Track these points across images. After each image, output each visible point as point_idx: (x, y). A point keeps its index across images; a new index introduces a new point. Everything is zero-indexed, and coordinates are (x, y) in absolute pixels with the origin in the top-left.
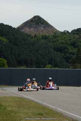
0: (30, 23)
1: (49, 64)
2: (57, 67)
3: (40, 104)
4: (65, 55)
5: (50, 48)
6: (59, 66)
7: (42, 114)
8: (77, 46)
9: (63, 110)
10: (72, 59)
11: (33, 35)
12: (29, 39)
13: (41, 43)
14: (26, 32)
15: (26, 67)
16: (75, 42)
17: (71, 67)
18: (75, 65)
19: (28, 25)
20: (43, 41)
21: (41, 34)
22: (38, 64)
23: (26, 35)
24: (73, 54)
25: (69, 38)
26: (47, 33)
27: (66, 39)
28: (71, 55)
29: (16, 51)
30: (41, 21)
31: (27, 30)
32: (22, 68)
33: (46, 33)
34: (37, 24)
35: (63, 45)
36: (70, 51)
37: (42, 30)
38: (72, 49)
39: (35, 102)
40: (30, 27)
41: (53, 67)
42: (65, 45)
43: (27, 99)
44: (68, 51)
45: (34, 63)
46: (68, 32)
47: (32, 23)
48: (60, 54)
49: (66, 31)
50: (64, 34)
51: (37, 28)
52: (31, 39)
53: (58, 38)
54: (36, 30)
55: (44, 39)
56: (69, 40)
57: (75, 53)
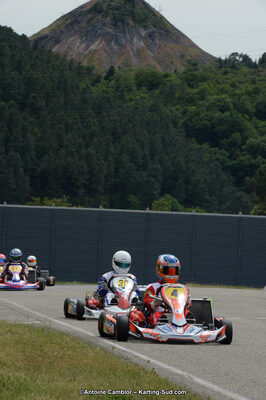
0: (90, 16)
1: (162, 194)
2: (195, 207)
4: (232, 157)
5: (171, 125)
6: (207, 201)
9: (213, 382)
10: (261, 173)
11: (102, 70)
12: (83, 85)
14: (72, 55)
15: (69, 201)
17: (256, 207)
19: (83, 24)
20: (142, 95)
21: (136, 65)
22: (119, 193)
23: (70, 67)
25: (250, 88)
26: (159, 63)
27: (237, 91)
28: (255, 158)
29: (29, 135)
30: (138, 10)
31: (75, 48)
32: (51, 206)
33: (156, 64)
34: (119, 24)
35: (223, 115)
36: (251, 141)
37: (138, 51)
40: (89, 35)
41: (181, 207)
42: (231, 116)
43: (68, 335)
44: (244, 139)
45: (101, 189)
46: (246, 58)
47: (99, 17)
48: (210, 153)
49: (241, 56)
50: (229, 70)
51: (117, 42)
52: (93, 85)
53: (204, 85)
54: (112, 49)
55: (144, 88)
56: (249, 93)
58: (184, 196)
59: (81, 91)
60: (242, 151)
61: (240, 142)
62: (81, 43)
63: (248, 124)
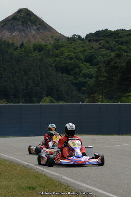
0: (11, 21)
1: (47, 96)
2: (62, 100)
3: (31, 169)
4: (76, 79)
5: (49, 66)
7: (33, 188)
8: (95, 62)
9: (71, 178)
10: (88, 86)
11: (18, 44)
12: (10, 51)
13: (32, 58)
14: (5, 38)
15: (6, 101)
16: (93, 55)
17: (87, 100)
18: (93, 96)
19: (9, 25)
20: (36, 54)
21: (33, 42)
22: (29, 97)
23: (4, 44)
24: (91, 77)
25: (82, 49)
26: (43, 40)
27: (77, 51)
28: (85, 79)
30: (32, 18)
31: (6, 35)
33: (41, 40)
34: (25, 24)
35: (71, 61)
36: (83, 72)
37: (33, 35)
38: (88, 69)
39: (23, 166)
40: (12, 30)
41: (55, 101)
42: (75, 61)
43: (8, 160)
44: (81, 71)
45: (20, 95)
46: (79, 37)
47: (16, 21)
48: (66, 77)
49: (77, 36)
50: (73, 42)
51: (24, 32)
52: (15, 51)
53: (62, 49)
54: (22, 35)
55: (37, 51)
56: (81, 52)
57: (94, 76)
58: (56, 97)
59: (9, 53)
60: (80, 76)
61: (79, 73)
62: (8, 33)
63: (82, 64)
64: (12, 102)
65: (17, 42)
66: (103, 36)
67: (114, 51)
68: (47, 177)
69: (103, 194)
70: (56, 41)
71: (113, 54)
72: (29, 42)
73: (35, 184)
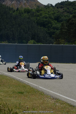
1: (32, 40)
2: (40, 42)
3: (21, 82)
4: (48, 30)
5: (33, 22)
6: (43, 41)
7: (22, 93)
8: (61, 20)
9: (44, 88)
10: (56, 34)
11: (15, 9)
12: (11, 12)
13: (24, 17)
14: (8, 5)
15: (8, 42)
16: (59, 16)
17: (55, 42)
18: (59, 40)
21: (24, 7)
22: (21, 40)
23: (7, 8)
24: (57, 29)
25: (53, 12)
26: (30, 6)
27: (50, 13)
28: (54, 30)
31: (8, 3)
32: (3, 43)
33: (28, 7)
35: (46, 19)
36: (53, 26)
37: (24, 3)
38: (56, 24)
39: (17, 80)
41: (36, 43)
42: (48, 19)
43: (8, 76)
48: (43, 29)
49: (50, 4)
50: (47, 8)
51: (19, 1)
52: (13, 12)
53: (41, 12)
54: (18, 3)
55: (26, 13)
56: (52, 14)
57: (59, 28)
58: (37, 40)
59: (10, 14)
60: (51, 28)
61: (50, 26)
62: (10, 2)
63: (52, 21)
64: (11, 43)
65: (15, 7)
66: (65, 5)
67: (72, 14)
68: (30, 86)
69: (62, 97)
70: (38, 8)
71: (71, 16)
72: (22, 7)
73: (23, 91)
